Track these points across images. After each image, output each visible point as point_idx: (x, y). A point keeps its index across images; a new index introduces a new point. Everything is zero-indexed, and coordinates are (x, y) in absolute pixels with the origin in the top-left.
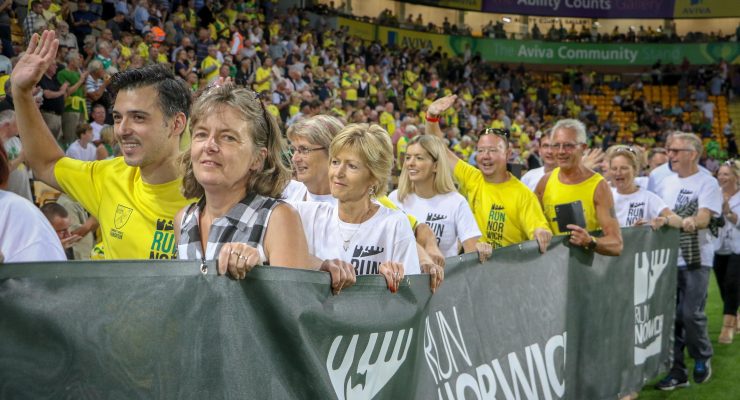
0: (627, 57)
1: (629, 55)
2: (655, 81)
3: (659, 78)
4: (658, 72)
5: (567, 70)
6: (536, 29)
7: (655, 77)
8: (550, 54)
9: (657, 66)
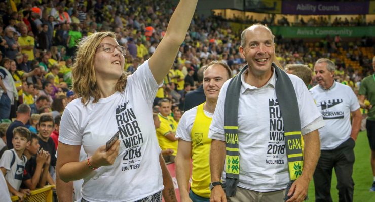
0: (347, 33)
1: (348, 32)
2: (363, 45)
3: (365, 44)
4: (364, 41)
5: (322, 41)
6: (302, 20)
7: (363, 43)
8: (312, 33)
9: (364, 38)
